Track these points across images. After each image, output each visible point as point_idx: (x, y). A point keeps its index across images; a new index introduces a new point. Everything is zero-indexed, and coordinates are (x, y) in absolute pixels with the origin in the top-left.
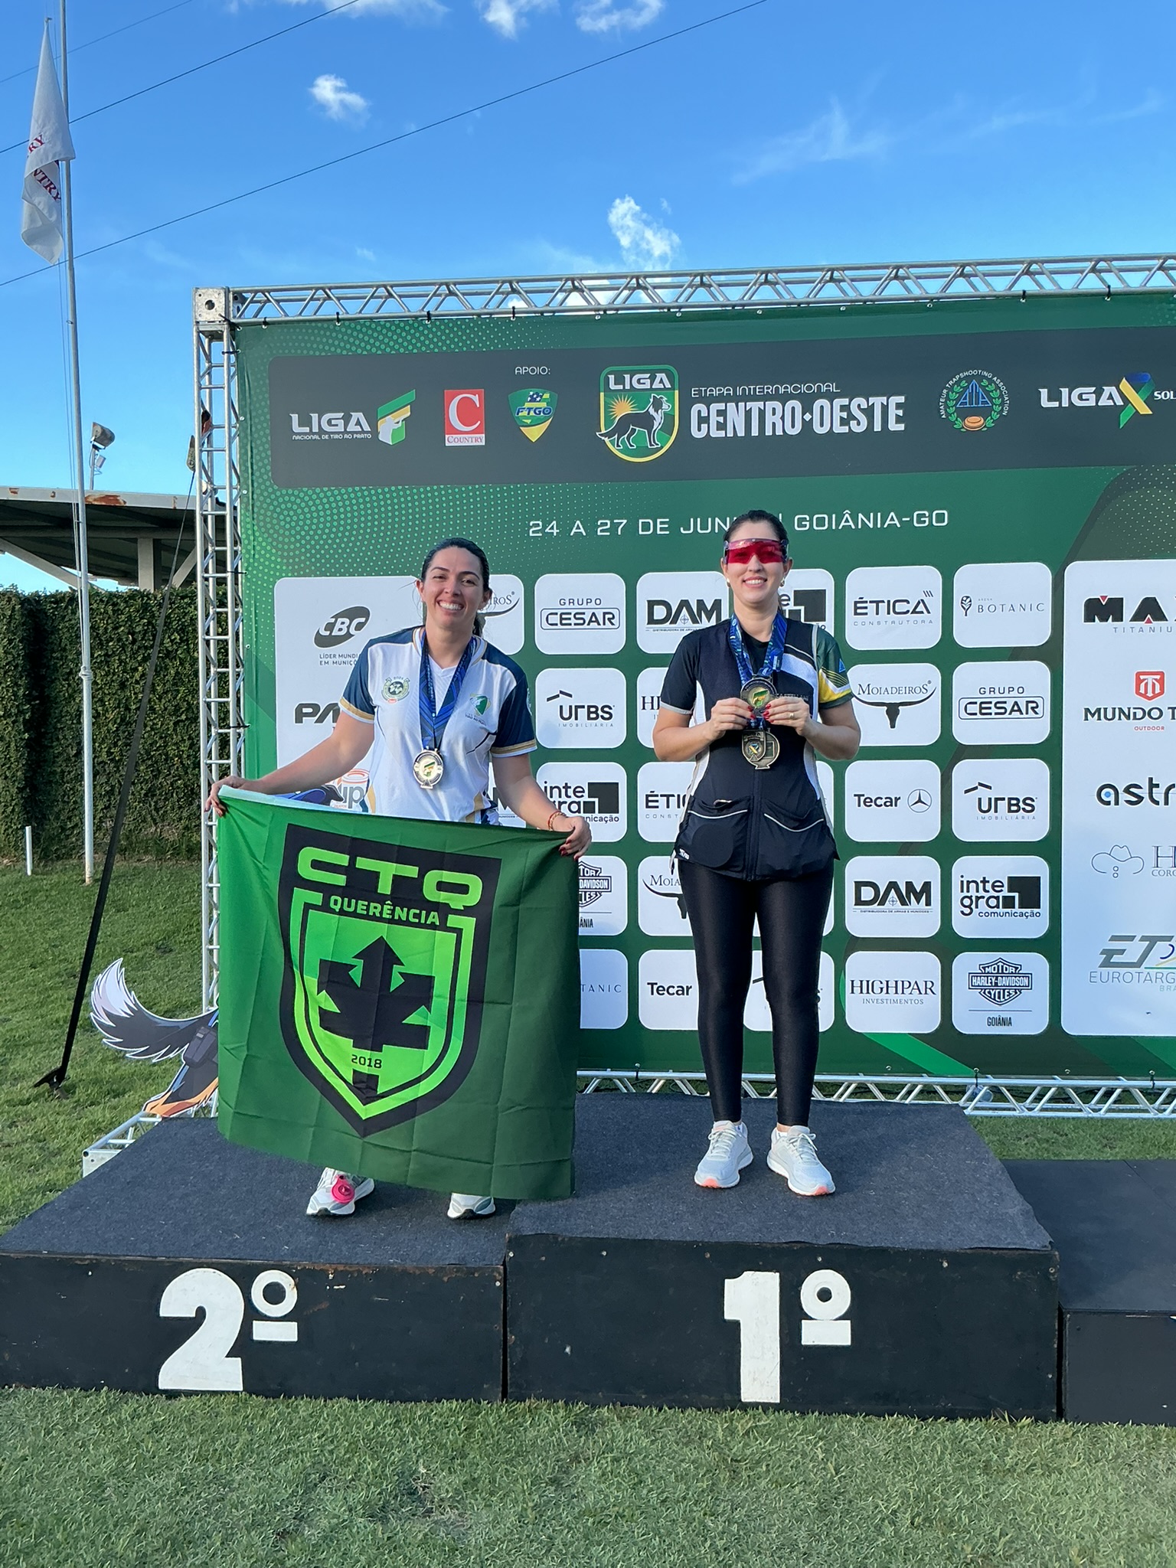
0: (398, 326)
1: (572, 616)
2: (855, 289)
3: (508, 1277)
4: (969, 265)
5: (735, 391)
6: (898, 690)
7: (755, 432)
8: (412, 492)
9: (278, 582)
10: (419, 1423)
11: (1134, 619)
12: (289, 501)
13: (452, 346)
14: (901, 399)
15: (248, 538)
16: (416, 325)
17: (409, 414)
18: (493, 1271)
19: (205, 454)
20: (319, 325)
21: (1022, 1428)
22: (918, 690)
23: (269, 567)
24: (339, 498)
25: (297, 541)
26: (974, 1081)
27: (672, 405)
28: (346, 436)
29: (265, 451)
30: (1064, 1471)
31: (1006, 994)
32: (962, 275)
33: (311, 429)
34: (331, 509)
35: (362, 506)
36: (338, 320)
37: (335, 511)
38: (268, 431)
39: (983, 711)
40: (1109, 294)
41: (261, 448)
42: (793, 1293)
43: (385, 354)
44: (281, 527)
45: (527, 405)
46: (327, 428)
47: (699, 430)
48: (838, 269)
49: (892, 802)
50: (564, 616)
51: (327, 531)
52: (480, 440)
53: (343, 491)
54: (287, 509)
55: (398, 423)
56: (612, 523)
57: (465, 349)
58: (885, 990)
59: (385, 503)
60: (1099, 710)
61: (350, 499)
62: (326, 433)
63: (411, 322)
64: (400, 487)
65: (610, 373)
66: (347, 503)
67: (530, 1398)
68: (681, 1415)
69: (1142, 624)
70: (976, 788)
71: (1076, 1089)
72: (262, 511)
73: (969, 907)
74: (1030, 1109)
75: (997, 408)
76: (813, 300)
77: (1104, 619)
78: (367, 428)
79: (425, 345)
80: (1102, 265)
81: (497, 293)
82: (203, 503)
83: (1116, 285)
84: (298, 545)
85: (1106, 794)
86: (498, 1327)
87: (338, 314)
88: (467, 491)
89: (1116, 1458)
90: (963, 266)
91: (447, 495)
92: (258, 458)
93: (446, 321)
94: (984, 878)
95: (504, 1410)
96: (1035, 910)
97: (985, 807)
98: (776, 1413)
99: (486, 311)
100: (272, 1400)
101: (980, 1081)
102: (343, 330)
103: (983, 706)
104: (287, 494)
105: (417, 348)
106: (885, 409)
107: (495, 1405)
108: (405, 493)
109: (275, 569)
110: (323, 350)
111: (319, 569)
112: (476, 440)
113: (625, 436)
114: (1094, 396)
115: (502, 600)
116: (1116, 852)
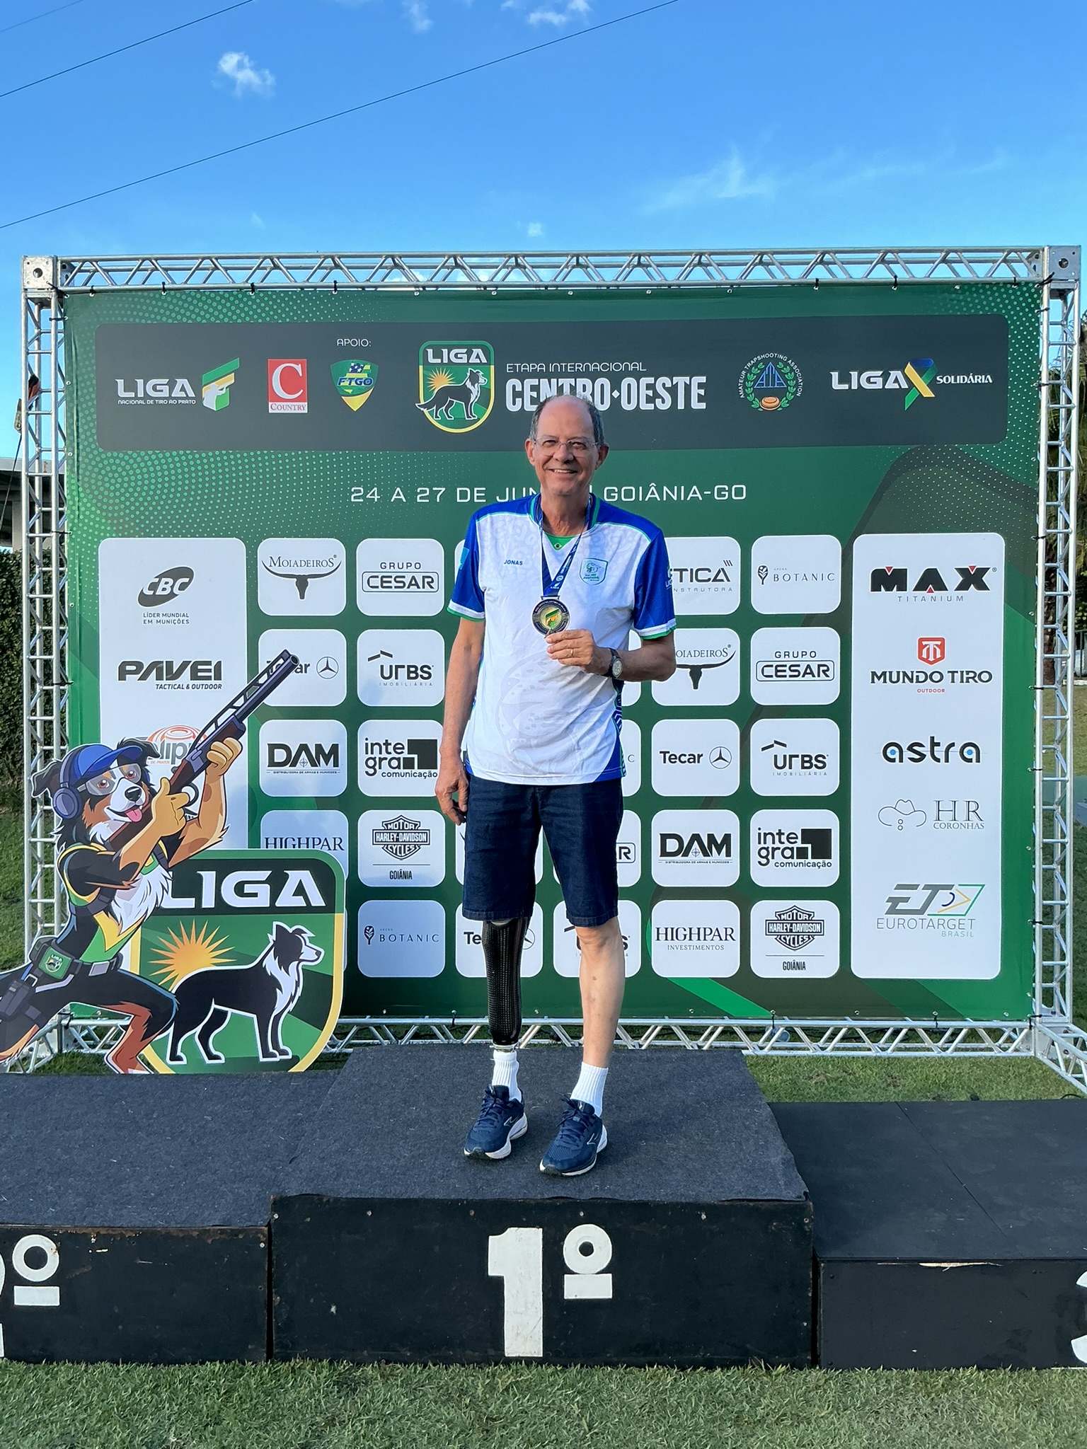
0: (222, 297)
1: (392, 580)
2: (660, 274)
3: (273, 1238)
4: (766, 253)
5: (547, 368)
9: (103, 542)
10: (180, 1386)
11: (917, 588)
12: (114, 464)
13: (276, 317)
14: (703, 379)
15: (73, 499)
16: (240, 296)
17: (233, 381)
18: (257, 1233)
19: (32, 419)
20: (146, 294)
21: (777, 1376)
22: (718, 653)
23: (93, 527)
24: (163, 461)
25: (121, 502)
26: (770, 1022)
27: (488, 379)
28: (171, 402)
29: (91, 414)
30: (813, 1421)
31: (800, 939)
32: (761, 263)
33: (136, 395)
34: (155, 471)
35: (186, 470)
36: (164, 290)
37: (159, 474)
38: (93, 396)
39: (779, 674)
40: (896, 284)
41: (87, 412)
42: (556, 1248)
43: (210, 324)
44: (106, 489)
45: (349, 375)
46: (152, 393)
47: (514, 403)
48: (644, 255)
49: (695, 759)
50: (384, 579)
51: (151, 493)
52: (303, 408)
53: (168, 454)
54: (111, 471)
55: (222, 389)
56: (430, 490)
57: (288, 320)
58: (688, 937)
59: (210, 466)
60: (884, 673)
61: (174, 462)
62: (151, 398)
63: (235, 293)
64: (224, 452)
65: (429, 347)
66: (172, 466)
67: (295, 1358)
68: (445, 1371)
69: (924, 593)
70: (772, 746)
71: (863, 1029)
72: (87, 473)
73: (766, 857)
74: (823, 1049)
75: (792, 390)
76: (621, 283)
77: (889, 589)
78: (191, 394)
80: (889, 256)
81: (319, 267)
82: (29, 464)
83: (903, 276)
84: (122, 506)
85: (891, 752)
86: (262, 1288)
87: (164, 283)
88: (290, 457)
89: (864, 1405)
90: (762, 254)
91: (270, 460)
92: (84, 421)
93: (270, 293)
94: (780, 830)
95: (267, 1371)
96: (827, 861)
97: (780, 764)
98: (540, 1367)
99: (308, 284)
100: (32, 1365)
101: (776, 1022)
102: (169, 299)
103: (779, 668)
104: (112, 457)
105: (241, 318)
106: (688, 388)
107: (259, 1367)
108: (229, 458)
109: (99, 530)
110: (150, 319)
111: (142, 530)
112: (299, 408)
113: (444, 407)
114: (881, 379)
115: (324, 564)
116: (901, 806)
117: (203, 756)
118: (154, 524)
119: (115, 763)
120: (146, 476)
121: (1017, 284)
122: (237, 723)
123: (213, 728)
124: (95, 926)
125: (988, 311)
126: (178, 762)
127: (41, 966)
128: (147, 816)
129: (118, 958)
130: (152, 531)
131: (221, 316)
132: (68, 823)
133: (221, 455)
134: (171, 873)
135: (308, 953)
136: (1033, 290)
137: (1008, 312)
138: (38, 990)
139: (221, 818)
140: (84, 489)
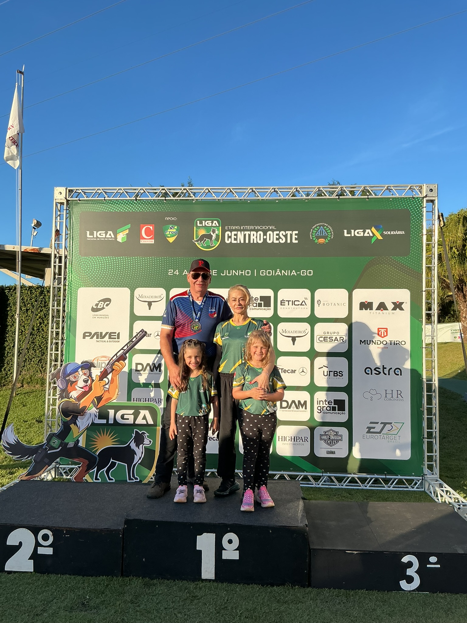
0: (125, 203)
3: (124, 534)
4: (321, 187)
5: (240, 228)
6: (296, 332)
7: (247, 242)
8: (128, 258)
9: (79, 289)
10: (91, 583)
11: (376, 309)
12: (85, 261)
13: (144, 210)
14: (297, 232)
15: (69, 273)
17: (128, 232)
18: (119, 532)
19: (56, 244)
20: (98, 201)
21: (295, 589)
22: (302, 332)
24: (102, 260)
25: (87, 275)
26: (322, 474)
27: (219, 232)
28: (106, 239)
31: (333, 442)
32: (318, 191)
33: (93, 236)
35: (110, 263)
36: (105, 200)
37: (101, 265)
38: (78, 237)
39: (325, 340)
40: (368, 198)
41: (76, 243)
42: (220, 541)
43: (120, 212)
44: (81, 270)
45: (169, 230)
46: (99, 236)
47: (228, 240)
49: (293, 371)
51: (97, 271)
52: (152, 242)
53: (104, 258)
54: (84, 263)
55: (124, 235)
57: (148, 211)
58: (290, 440)
59: (118, 262)
60: (365, 341)
61: (106, 261)
62: (99, 238)
63: (130, 201)
64: (124, 257)
65: (198, 220)
66: (105, 262)
67: (131, 576)
68: (181, 583)
69: (379, 311)
70: (322, 367)
71: (358, 478)
72: (75, 264)
73: (320, 410)
75: (329, 236)
76: (268, 198)
77: (366, 309)
78: (113, 236)
79: (134, 209)
82: (54, 261)
84: (87, 276)
85: (368, 370)
86: (120, 551)
87: (105, 198)
88: (147, 259)
89: (323, 599)
90: (319, 188)
91: (140, 260)
92: (75, 246)
93: (142, 201)
94: (325, 400)
95: (121, 579)
96: (343, 412)
97: (326, 375)
98: (213, 583)
100: (42, 575)
101: (324, 474)
102: (106, 203)
103: (325, 338)
104: (84, 259)
105: (132, 210)
106: (291, 235)
107: (118, 578)
108: (125, 259)
109: (79, 285)
110: (99, 210)
111: (94, 284)
112: (151, 242)
113: (203, 242)
114: (363, 233)
115: (158, 297)
116: (372, 392)
117: (111, 367)
118: (98, 283)
119: (80, 369)
120: (96, 265)
121: (413, 198)
122: (124, 355)
123: (116, 356)
124: (70, 429)
125: (403, 208)
126: (103, 369)
127: (50, 443)
128: (90, 389)
129: (78, 441)
130: (97, 285)
131: (125, 209)
132: (63, 391)
133: (123, 258)
134: (98, 410)
135: (147, 441)
136: (420, 200)
137: (410, 208)
138: (49, 452)
139: (117, 390)
140: (74, 270)
